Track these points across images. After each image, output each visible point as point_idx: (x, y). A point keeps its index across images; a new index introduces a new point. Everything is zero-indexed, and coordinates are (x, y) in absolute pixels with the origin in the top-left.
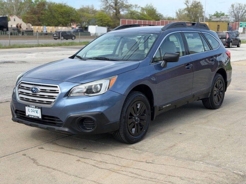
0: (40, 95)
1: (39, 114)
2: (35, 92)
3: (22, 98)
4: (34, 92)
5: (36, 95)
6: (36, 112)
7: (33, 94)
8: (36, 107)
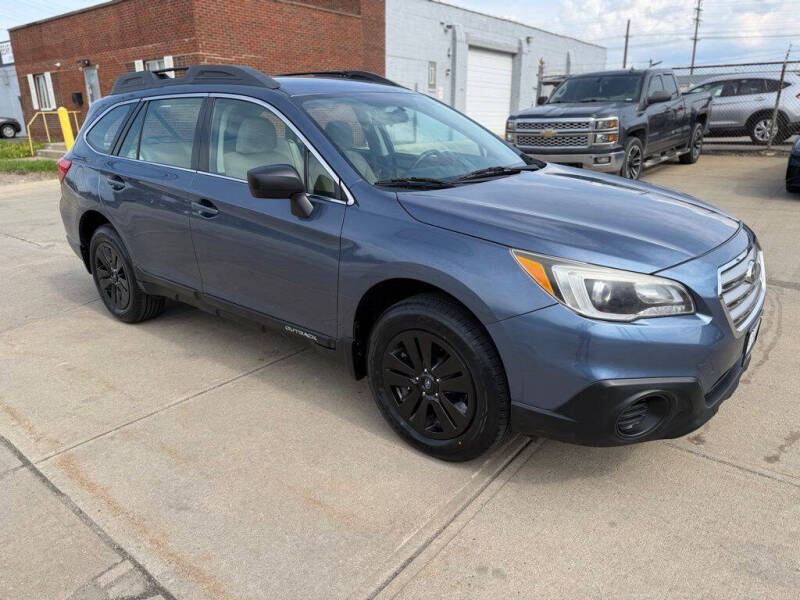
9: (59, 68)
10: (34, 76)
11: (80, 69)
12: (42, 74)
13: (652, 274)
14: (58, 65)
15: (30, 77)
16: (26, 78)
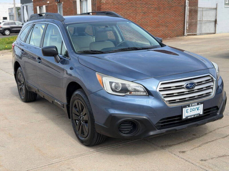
0: (198, 89)
1: (200, 110)
2: (193, 88)
3: (171, 102)
4: (190, 89)
5: (194, 90)
6: (196, 110)
7: (188, 91)
8: (198, 104)
9: (49, 3)
10: (39, 7)
11: (56, 4)
12: (42, 6)
13: (132, 81)
14: (48, 2)
15: (38, 7)
16: (36, 8)
